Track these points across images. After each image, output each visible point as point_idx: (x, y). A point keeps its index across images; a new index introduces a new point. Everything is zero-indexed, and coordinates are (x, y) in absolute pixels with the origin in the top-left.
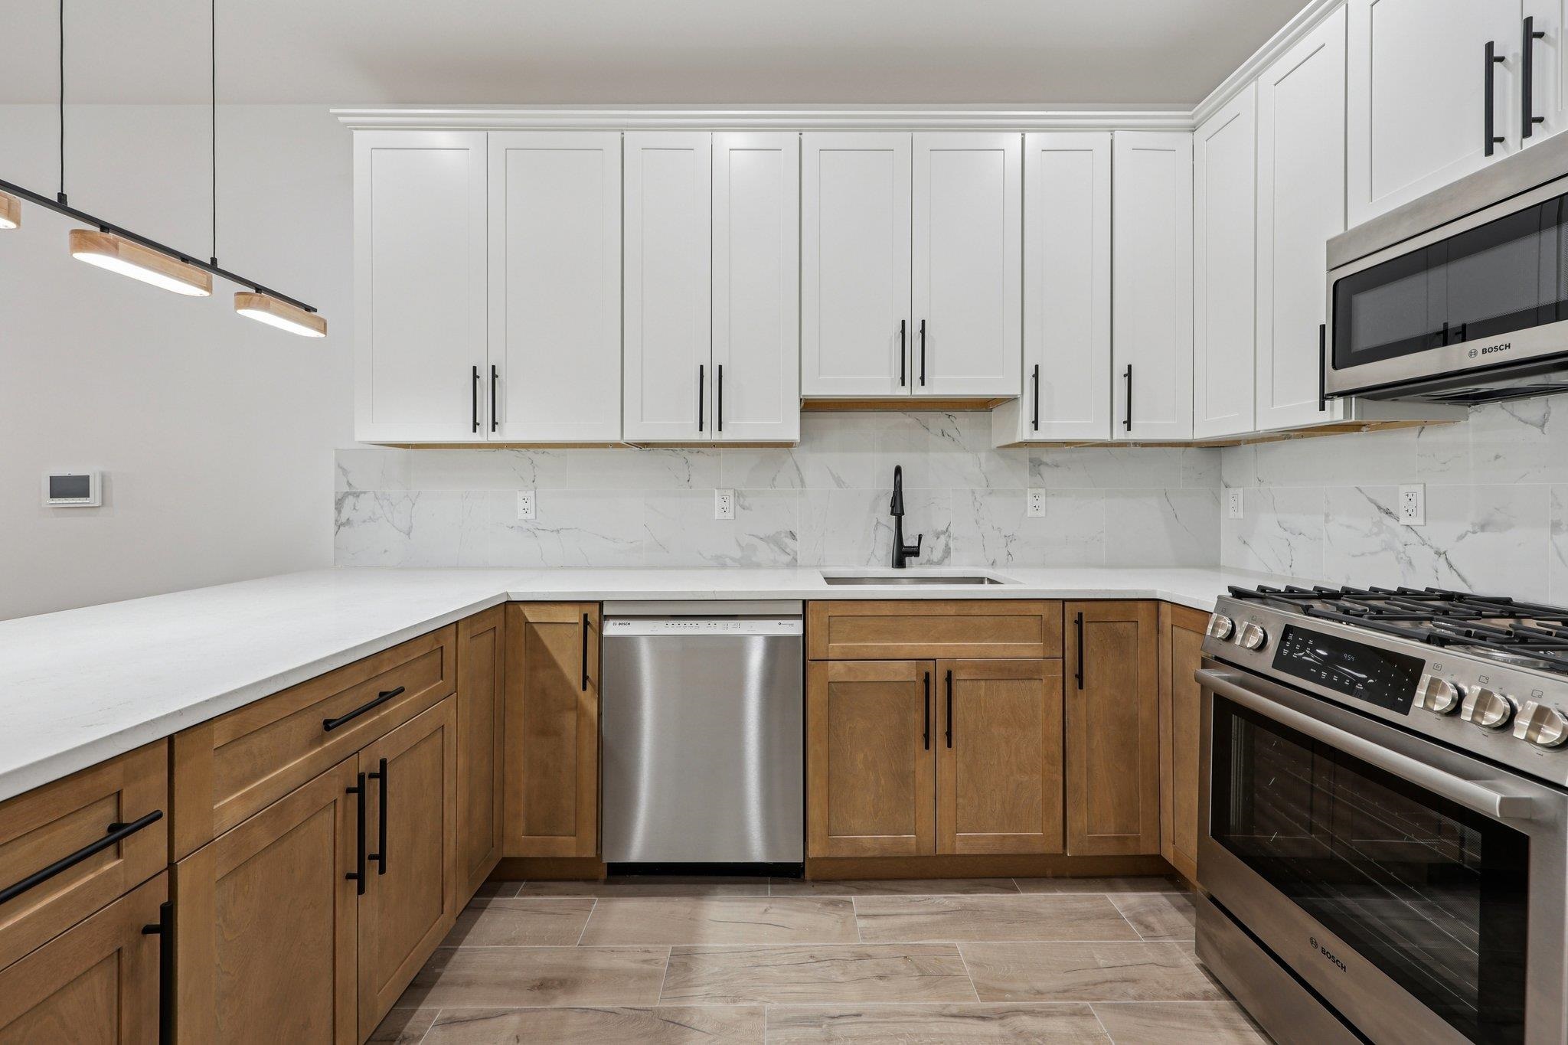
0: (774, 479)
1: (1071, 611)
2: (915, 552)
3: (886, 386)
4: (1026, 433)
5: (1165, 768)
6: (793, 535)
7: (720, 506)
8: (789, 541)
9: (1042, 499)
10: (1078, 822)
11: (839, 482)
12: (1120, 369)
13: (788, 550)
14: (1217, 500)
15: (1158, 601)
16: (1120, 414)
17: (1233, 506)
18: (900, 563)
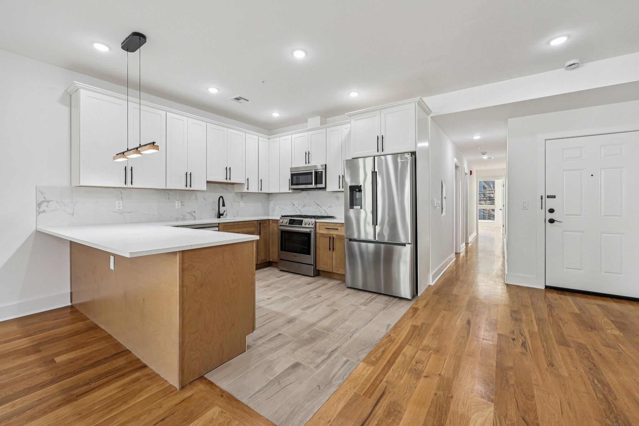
0: (190, 198)
1: (259, 222)
2: (222, 215)
3: (223, 180)
4: (246, 190)
5: (271, 246)
6: (195, 212)
7: (177, 205)
8: (194, 213)
9: (243, 203)
10: (259, 258)
11: (205, 199)
12: (260, 180)
13: (194, 216)
14: (269, 203)
15: (269, 220)
16: (260, 188)
17: (272, 204)
18: (219, 217)
